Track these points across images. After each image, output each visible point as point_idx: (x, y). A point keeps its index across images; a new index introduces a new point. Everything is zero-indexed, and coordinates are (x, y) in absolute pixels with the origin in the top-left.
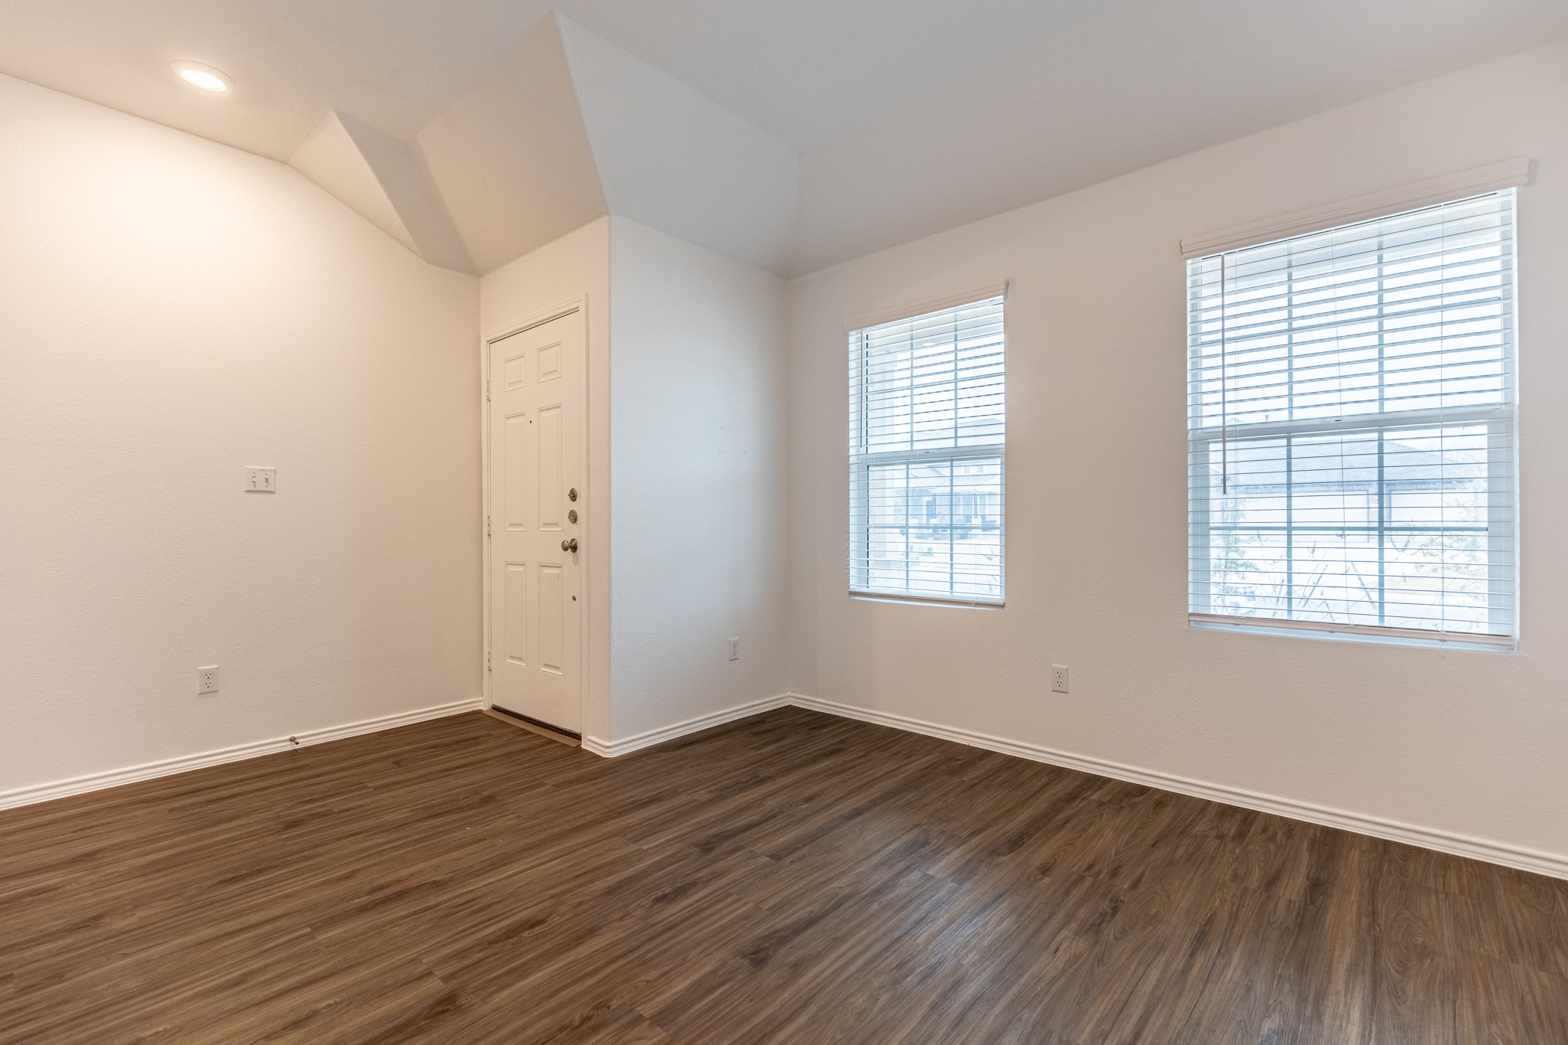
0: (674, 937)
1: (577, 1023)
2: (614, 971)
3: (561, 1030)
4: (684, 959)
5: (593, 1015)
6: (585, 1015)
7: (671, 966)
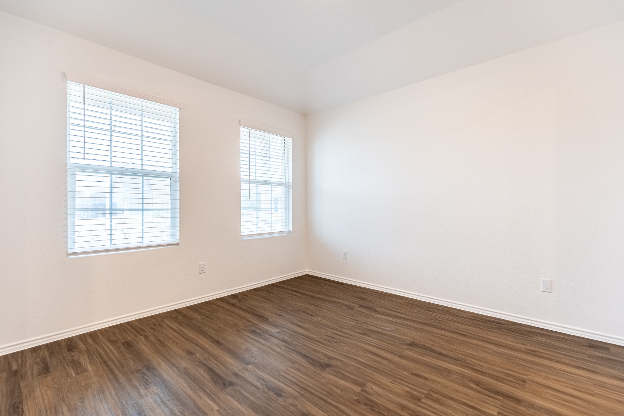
0: (312, 388)
1: (369, 407)
2: (336, 401)
3: (374, 411)
4: (327, 383)
5: (364, 403)
6: (364, 405)
7: (332, 386)
